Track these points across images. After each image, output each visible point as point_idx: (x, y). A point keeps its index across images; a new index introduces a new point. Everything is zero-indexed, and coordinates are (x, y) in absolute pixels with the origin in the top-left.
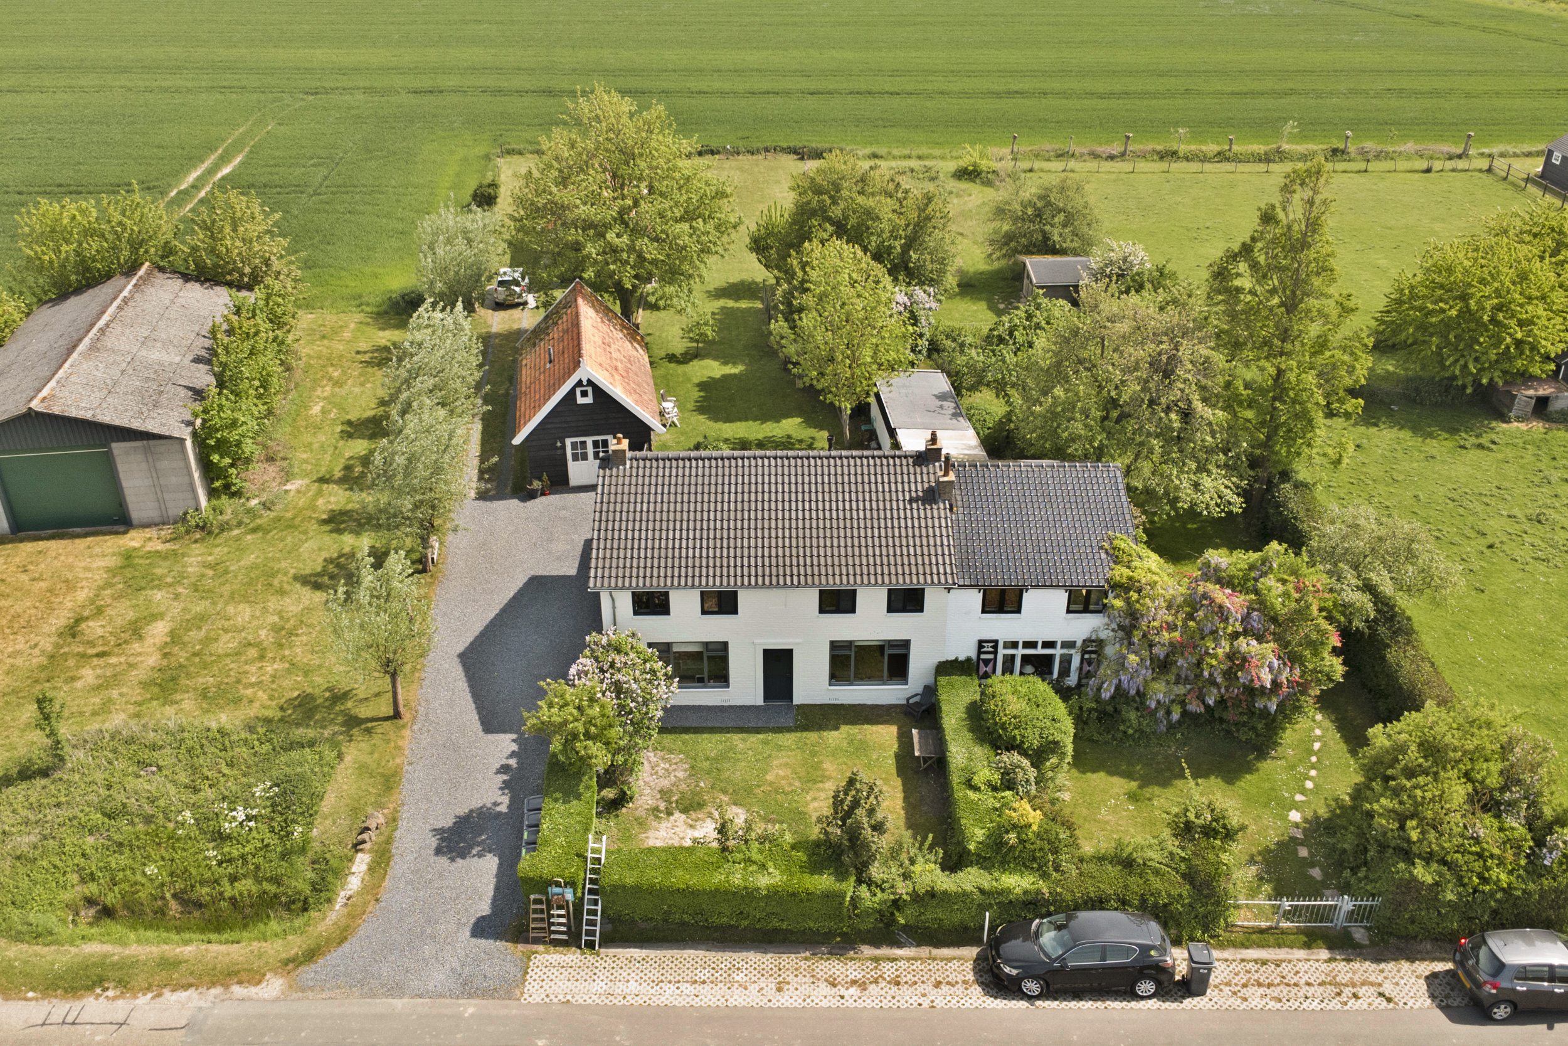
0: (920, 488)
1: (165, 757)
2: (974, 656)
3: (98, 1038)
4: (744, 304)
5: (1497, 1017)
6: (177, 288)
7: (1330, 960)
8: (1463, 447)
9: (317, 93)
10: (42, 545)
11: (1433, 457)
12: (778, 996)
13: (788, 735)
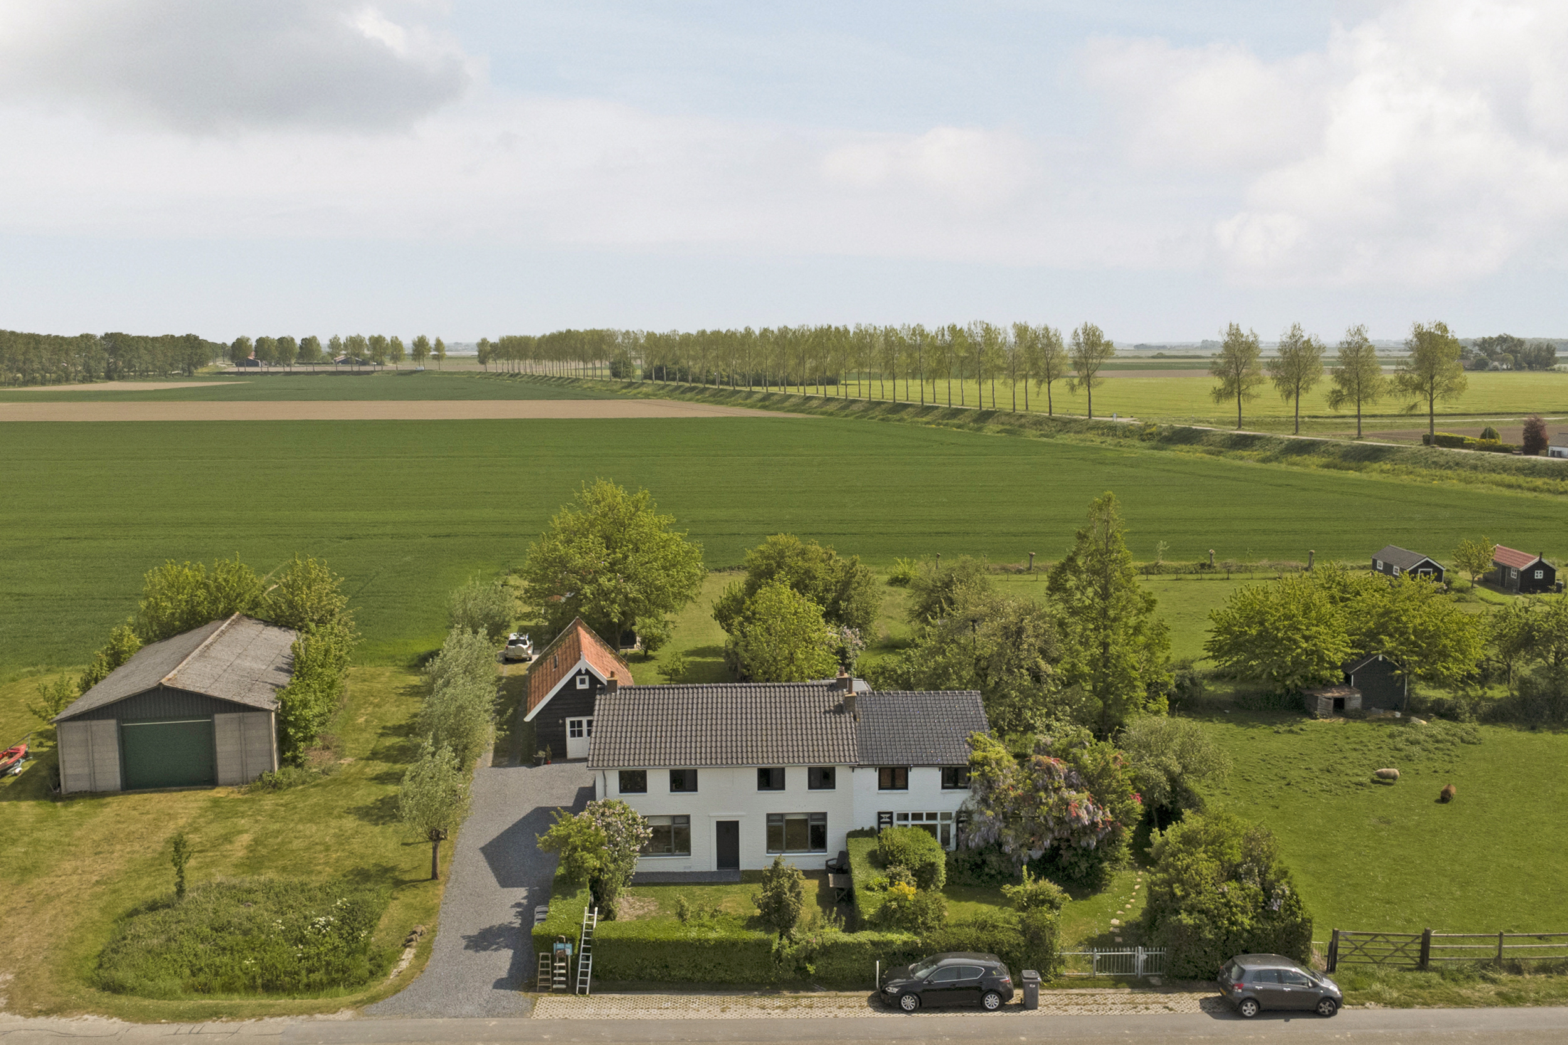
0: (832, 704)
1: (259, 897)
2: (876, 827)
3: (217, 1040)
4: (709, 660)
5: (1246, 1013)
6: (261, 629)
7: (1132, 993)
8: (1277, 732)
9: (351, 538)
10: (146, 796)
11: (1253, 738)
12: (722, 1014)
13: (734, 886)
